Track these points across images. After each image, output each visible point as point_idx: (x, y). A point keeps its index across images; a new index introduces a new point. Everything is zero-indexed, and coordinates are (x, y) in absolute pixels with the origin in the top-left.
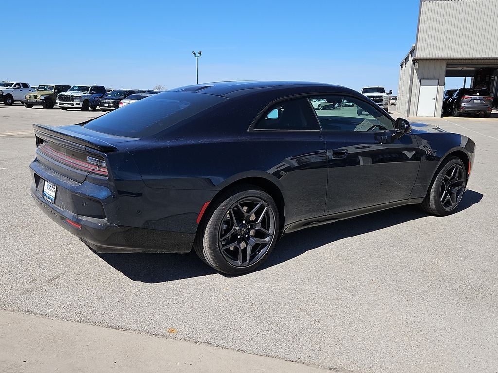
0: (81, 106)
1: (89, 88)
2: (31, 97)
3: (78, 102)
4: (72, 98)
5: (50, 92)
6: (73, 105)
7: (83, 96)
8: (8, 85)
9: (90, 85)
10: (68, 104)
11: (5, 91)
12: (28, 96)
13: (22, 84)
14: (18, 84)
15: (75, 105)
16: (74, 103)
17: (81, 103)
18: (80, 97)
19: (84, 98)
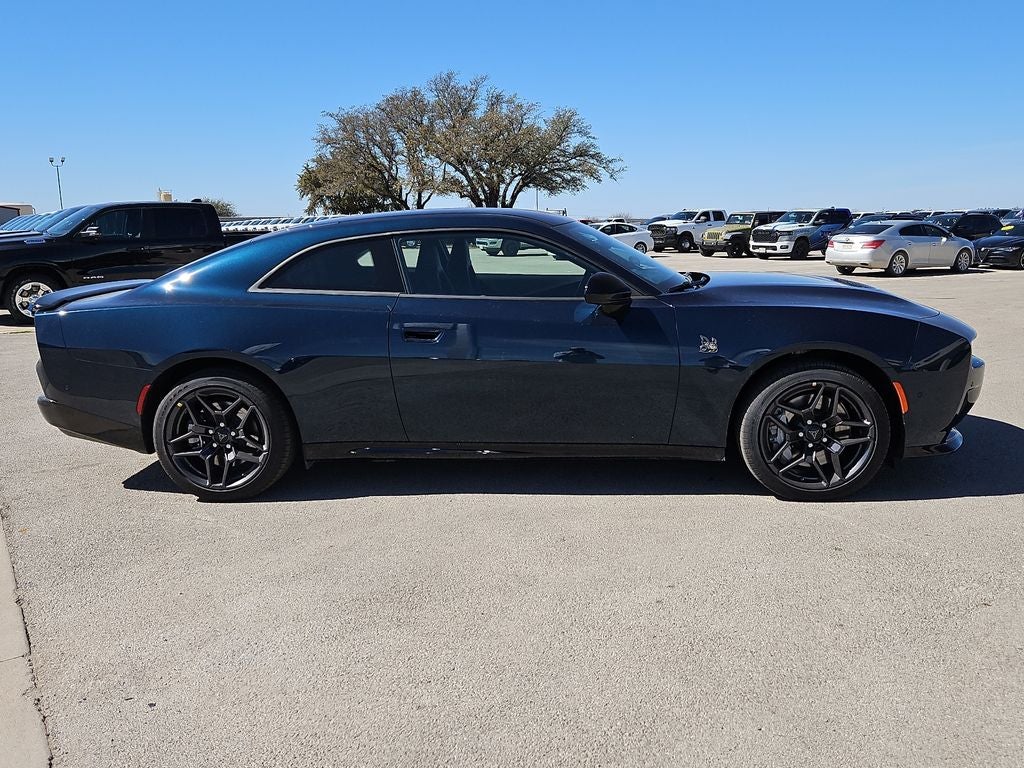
0: (789, 250)
1: (813, 213)
2: (710, 236)
3: (785, 243)
4: (772, 236)
5: (745, 227)
6: (775, 248)
7: (796, 231)
8: (689, 216)
9: (816, 207)
10: (767, 247)
11: (680, 227)
12: (706, 236)
13: (714, 212)
14: (706, 214)
15: (778, 248)
16: (778, 244)
17: (791, 245)
18: (789, 233)
19: (798, 235)
